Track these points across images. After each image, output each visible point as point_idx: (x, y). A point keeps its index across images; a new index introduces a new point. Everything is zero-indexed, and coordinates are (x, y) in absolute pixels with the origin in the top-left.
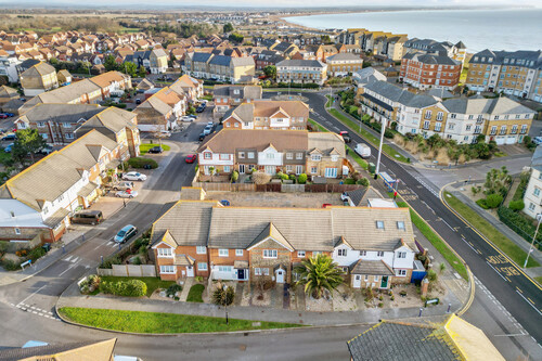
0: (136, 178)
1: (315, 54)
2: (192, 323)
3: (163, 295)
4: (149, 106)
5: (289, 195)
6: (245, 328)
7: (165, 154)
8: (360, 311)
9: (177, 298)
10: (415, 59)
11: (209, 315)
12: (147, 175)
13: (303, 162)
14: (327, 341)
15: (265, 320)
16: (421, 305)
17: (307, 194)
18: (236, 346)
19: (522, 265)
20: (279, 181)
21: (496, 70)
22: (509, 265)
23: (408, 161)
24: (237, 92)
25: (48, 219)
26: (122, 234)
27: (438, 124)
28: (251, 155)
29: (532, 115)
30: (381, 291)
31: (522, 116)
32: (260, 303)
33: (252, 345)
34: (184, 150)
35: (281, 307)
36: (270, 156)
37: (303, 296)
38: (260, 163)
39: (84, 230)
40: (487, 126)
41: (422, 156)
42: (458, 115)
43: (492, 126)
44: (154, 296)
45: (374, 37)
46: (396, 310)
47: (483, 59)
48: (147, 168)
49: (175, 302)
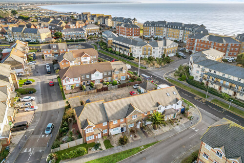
0: (30, 99)
1: (75, 25)
2: (116, 157)
3: (93, 150)
4: (12, 60)
5: (112, 91)
6: (139, 151)
7: (34, 84)
8: (173, 129)
9: (101, 149)
10: (122, 26)
11: (120, 151)
12: (34, 96)
13: (111, 76)
14: (170, 144)
15: (143, 144)
16: (189, 120)
17: (119, 89)
18: (141, 159)
19: (205, 97)
20: (106, 86)
21: (153, 29)
22: (201, 99)
23: (145, 68)
24: (55, 47)
25: (3, 133)
26: (48, 129)
27: (149, 52)
28: (88, 77)
29: (177, 45)
30: (174, 119)
31: (175, 46)
32: (137, 139)
33: (147, 156)
34: (43, 80)
35: (146, 137)
36: (97, 75)
37: (150, 130)
38: (93, 79)
39: (21, 134)
40: (165, 51)
41: (149, 65)
42: (156, 48)
43: (167, 51)
44: (90, 152)
45: (97, 16)
46: (183, 124)
47: (148, 25)
48: (31, 93)
49: (101, 151)
